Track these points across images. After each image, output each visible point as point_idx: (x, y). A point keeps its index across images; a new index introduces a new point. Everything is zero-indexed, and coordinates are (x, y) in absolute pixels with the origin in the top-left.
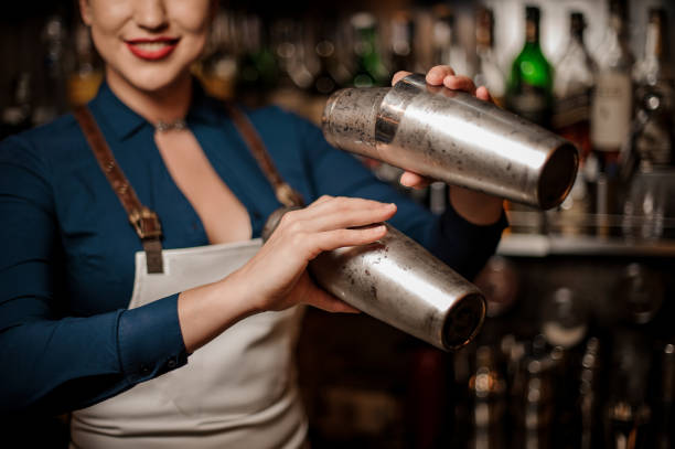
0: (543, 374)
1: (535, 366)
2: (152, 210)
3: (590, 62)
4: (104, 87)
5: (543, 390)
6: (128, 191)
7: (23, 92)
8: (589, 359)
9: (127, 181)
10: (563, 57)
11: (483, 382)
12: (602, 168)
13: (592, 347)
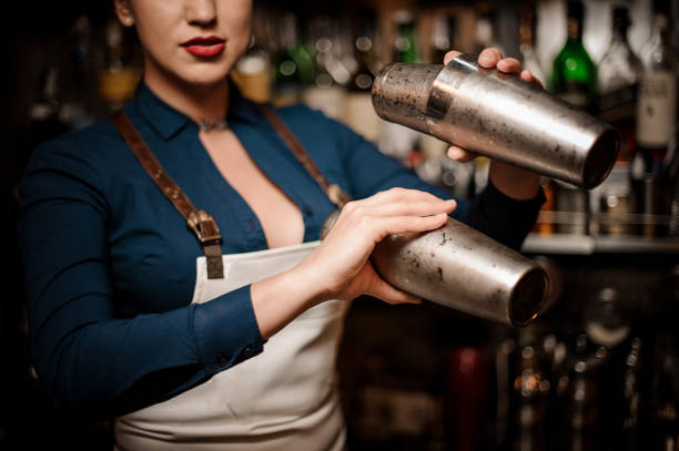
0: (587, 375)
1: (581, 366)
2: (209, 214)
3: (633, 60)
4: (141, 88)
5: (588, 392)
6: (180, 196)
7: (51, 88)
8: (632, 359)
9: (178, 188)
10: (606, 56)
11: (529, 383)
12: (648, 168)
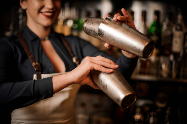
1: (152, 113)
8: (168, 112)
13: (169, 108)
